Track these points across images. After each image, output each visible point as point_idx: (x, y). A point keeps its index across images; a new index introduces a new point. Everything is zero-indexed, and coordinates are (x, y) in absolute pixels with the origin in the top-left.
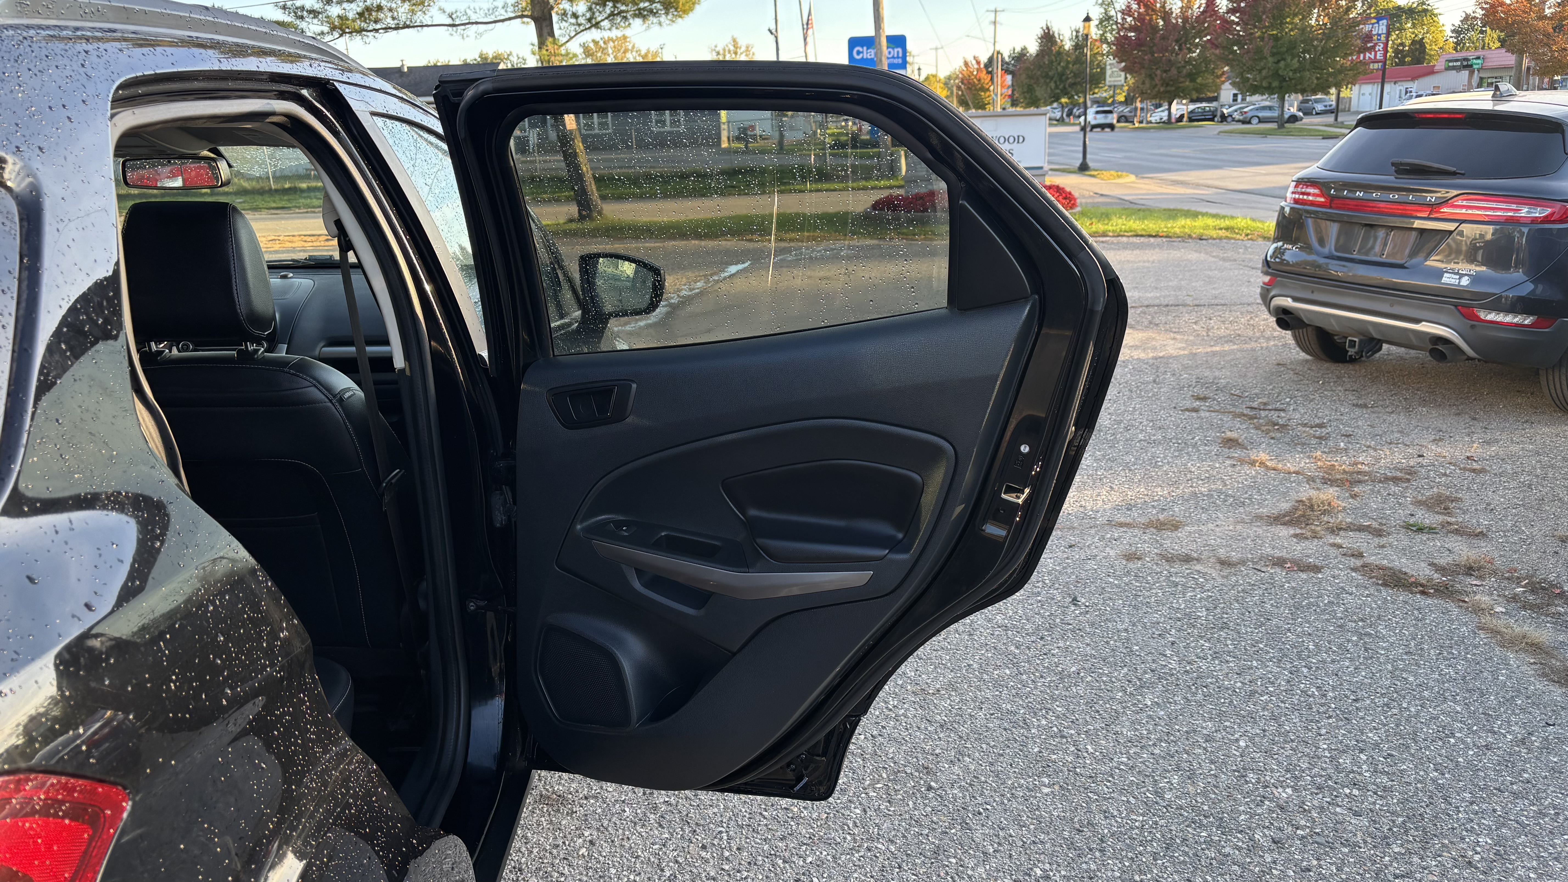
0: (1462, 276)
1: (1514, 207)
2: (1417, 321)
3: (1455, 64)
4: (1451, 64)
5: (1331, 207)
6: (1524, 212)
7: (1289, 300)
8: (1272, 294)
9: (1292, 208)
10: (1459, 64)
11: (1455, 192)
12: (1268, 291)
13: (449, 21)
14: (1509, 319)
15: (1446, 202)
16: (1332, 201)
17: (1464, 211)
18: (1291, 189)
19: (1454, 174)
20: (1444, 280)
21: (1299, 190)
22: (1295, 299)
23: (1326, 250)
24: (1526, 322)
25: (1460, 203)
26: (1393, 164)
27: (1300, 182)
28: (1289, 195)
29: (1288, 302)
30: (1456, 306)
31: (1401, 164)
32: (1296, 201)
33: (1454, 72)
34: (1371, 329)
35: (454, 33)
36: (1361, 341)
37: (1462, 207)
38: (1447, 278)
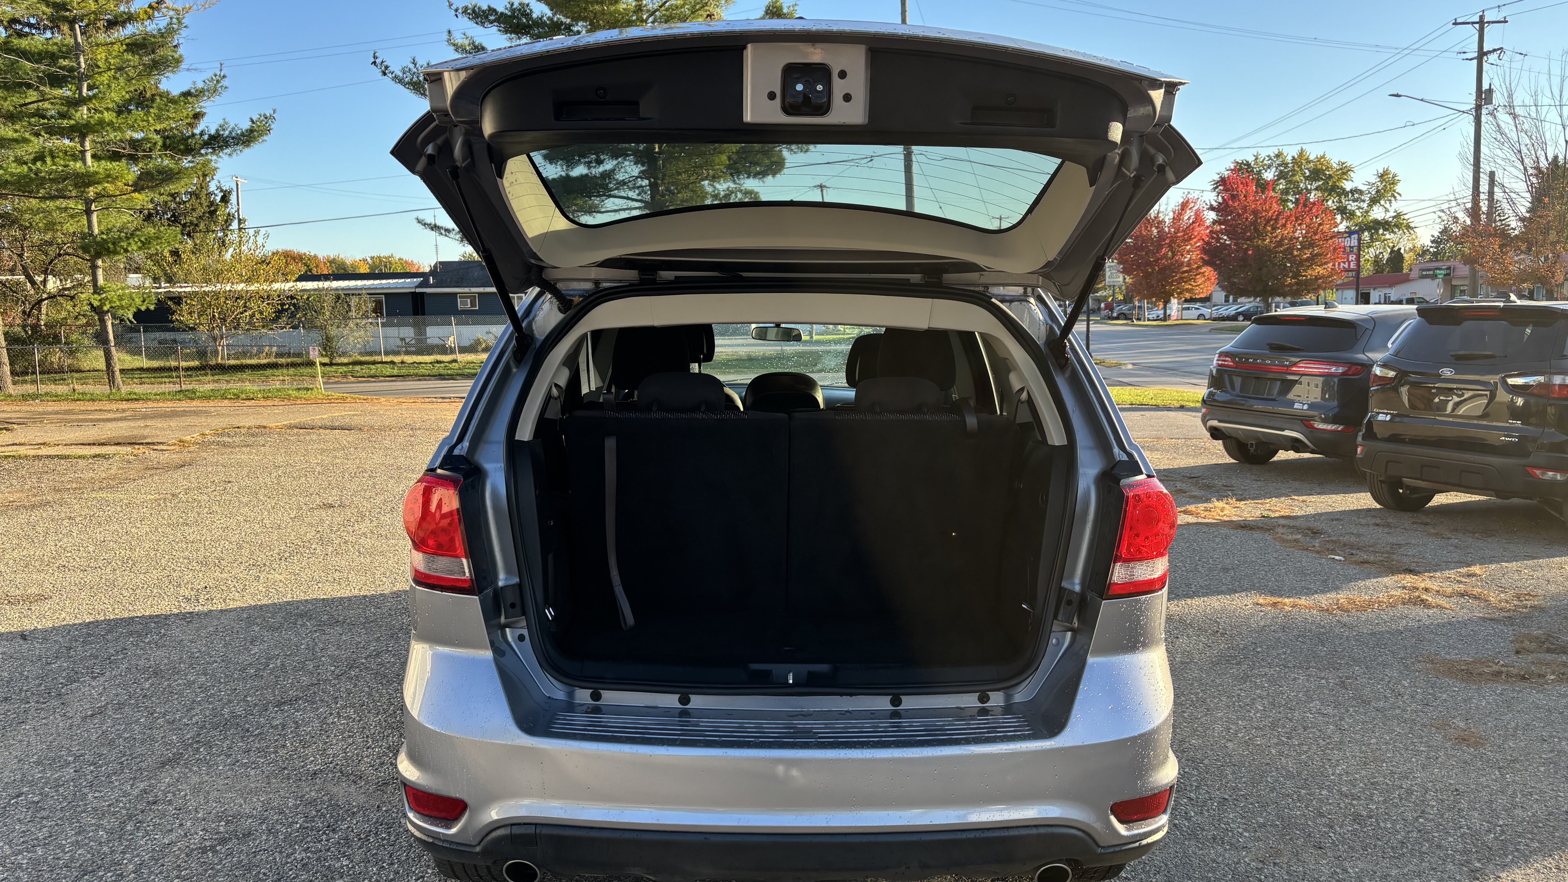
0: (1304, 404)
1: (1328, 367)
2: (1283, 430)
4: (1424, 273)
5: (1236, 368)
6: (1333, 369)
7: (1216, 421)
8: (1207, 418)
9: (1217, 370)
11: (1299, 360)
12: (1205, 417)
14: (1329, 427)
15: (1295, 364)
16: (1237, 365)
17: (1303, 369)
18: (1216, 359)
19: (1298, 350)
20: (1295, 406)
21: (1222, 358)
22: (1220, 421)
23: (1235, 393)
24: (1339, 429)
25: (1301, 365)
26: (1267, 344)
27: (1221, 354)
28: (1215, 362)
29: (1215, 423)
30: (1302, 421)
31: (1272, 344)
32: (1219, 365)
33: (1428, 281)
34: (1260, 436)
36: (1256, 444)
37: (1303, 367)
38: (1296, 406)
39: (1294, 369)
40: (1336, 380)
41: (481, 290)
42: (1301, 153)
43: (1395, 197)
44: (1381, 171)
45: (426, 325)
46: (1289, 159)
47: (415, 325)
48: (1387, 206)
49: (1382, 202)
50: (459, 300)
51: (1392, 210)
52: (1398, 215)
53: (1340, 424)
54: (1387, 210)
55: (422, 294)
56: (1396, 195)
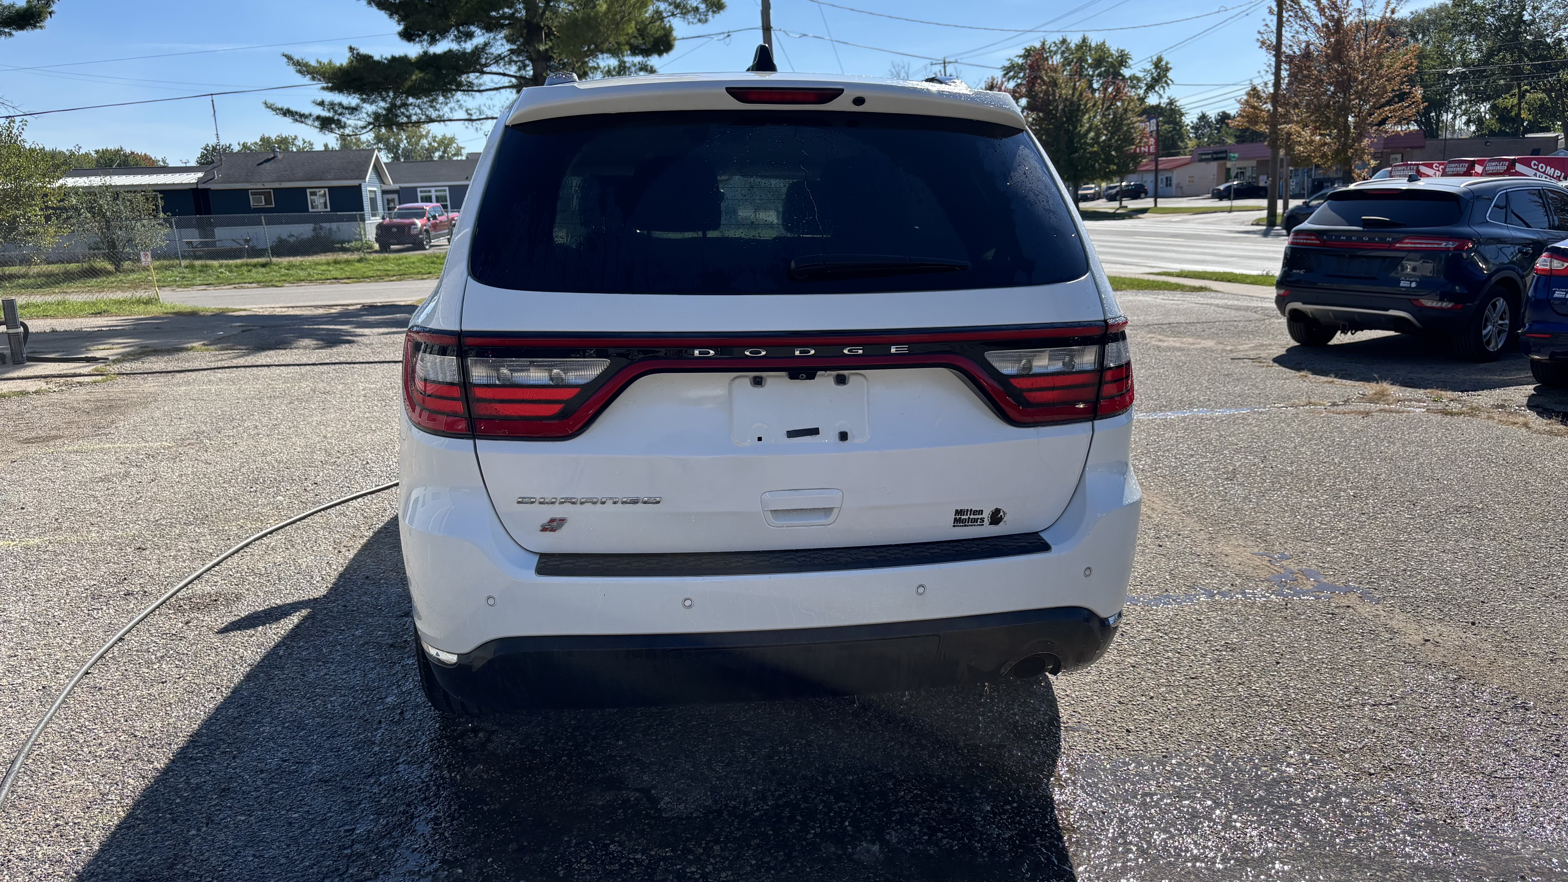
0: (1411, 282)
1: (1436, 242)
2: (1387, 310)
3: (1207, 157)
4: (1203, 157)
5: (1325, 247)
7: (1297, 304)
8: (1286, 302)
10: (1210, 156)
11: (1404, 235)
12: (1281, 300)
13: (467, 117)
14: (1439, 305)
15: (1399, 241)
16: (1323, 242)
19: (1404, 225)
21: (1297, 237)
22: (1304, 303)
24: (1449, 306)
25: (1407, 241)
27: (1297, 233)
30: (1409, 299)
31: (1368, 220)
32: (1294, 245)
33: (1203, 164)
34: (1356, 318)
35: (470, 126)
37: (1408, 244)
38: (1402, 284)
39: (1398, 245)
40: (1443, 256)
41: (277, 185)
42: (1084, 40)
43: (1168, 85)
44: (1155, 59)
45: (214, 225)
46: (1073, 46)
47: (200, 226)
48: (1161, 92)
49: (1157, 88)
50: (251, 197)
51: (1165, 96)
52: (1171, 103)
53: (1450, 301)
54: (1161, 97)
55: (207, 190)
56: (1169, 82)
